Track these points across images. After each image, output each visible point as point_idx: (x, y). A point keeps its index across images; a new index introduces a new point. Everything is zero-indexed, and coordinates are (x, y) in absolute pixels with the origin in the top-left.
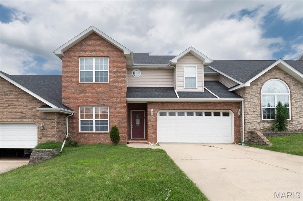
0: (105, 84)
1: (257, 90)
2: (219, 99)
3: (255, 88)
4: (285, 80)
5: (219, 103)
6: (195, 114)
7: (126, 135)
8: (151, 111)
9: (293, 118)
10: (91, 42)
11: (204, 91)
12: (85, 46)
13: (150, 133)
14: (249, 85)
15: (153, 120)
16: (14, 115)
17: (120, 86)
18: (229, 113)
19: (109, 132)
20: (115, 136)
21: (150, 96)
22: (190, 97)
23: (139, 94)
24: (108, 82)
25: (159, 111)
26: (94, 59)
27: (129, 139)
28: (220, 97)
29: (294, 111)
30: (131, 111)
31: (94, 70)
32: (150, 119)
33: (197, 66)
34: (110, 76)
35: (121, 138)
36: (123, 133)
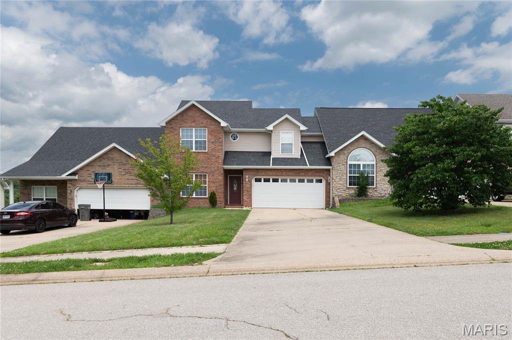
0: (204, 152)
1: (343, 159)
2: (309, 167)
3: (342, 157)
4: (372, 149)
5: (311, 170)
6: (288, 181)
7: (222, 199)
8: (246, 177)
9: (377, 185)
10: (191, 113)
11: (299, 157)
12: (185, 117)
13: (245, 198)
14: (334, 155)
15: (248, 186)
16: (130, 182)
17: (218, 154)
18: (321, 180)
19: (207, 196)
20: (213, 201)
21: (246, 163)
22: (283, 165)
23: (236, 161)
24: (207, 151)
25: (255, 177)
26: (194, 129)
27: (226, 204)
28: (310, 165)
29: (378, 179)
30: (229, 176)
31: (194, 140)
32: (246, 185)
33: (293, 132)
34: (208, 145)
35: (218, 202)
36: (220, 198)
